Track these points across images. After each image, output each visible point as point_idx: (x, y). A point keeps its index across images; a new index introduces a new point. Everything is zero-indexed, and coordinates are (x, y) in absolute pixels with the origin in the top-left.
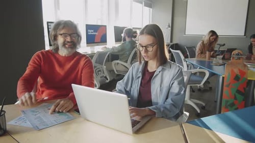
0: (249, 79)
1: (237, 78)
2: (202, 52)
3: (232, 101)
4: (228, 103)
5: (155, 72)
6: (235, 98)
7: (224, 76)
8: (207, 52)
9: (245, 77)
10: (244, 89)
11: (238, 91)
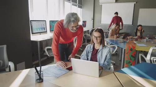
0: (137, 50)
1: (131, 50)
2: (112, 35)
3: (129, 60)
4: (128, 62)
5: (99, 49)
6: (131, 59)
7: (125, 49)
8: (115, 35)
9: (135, 49)
10: (135, 55)
11: (132, 56)
